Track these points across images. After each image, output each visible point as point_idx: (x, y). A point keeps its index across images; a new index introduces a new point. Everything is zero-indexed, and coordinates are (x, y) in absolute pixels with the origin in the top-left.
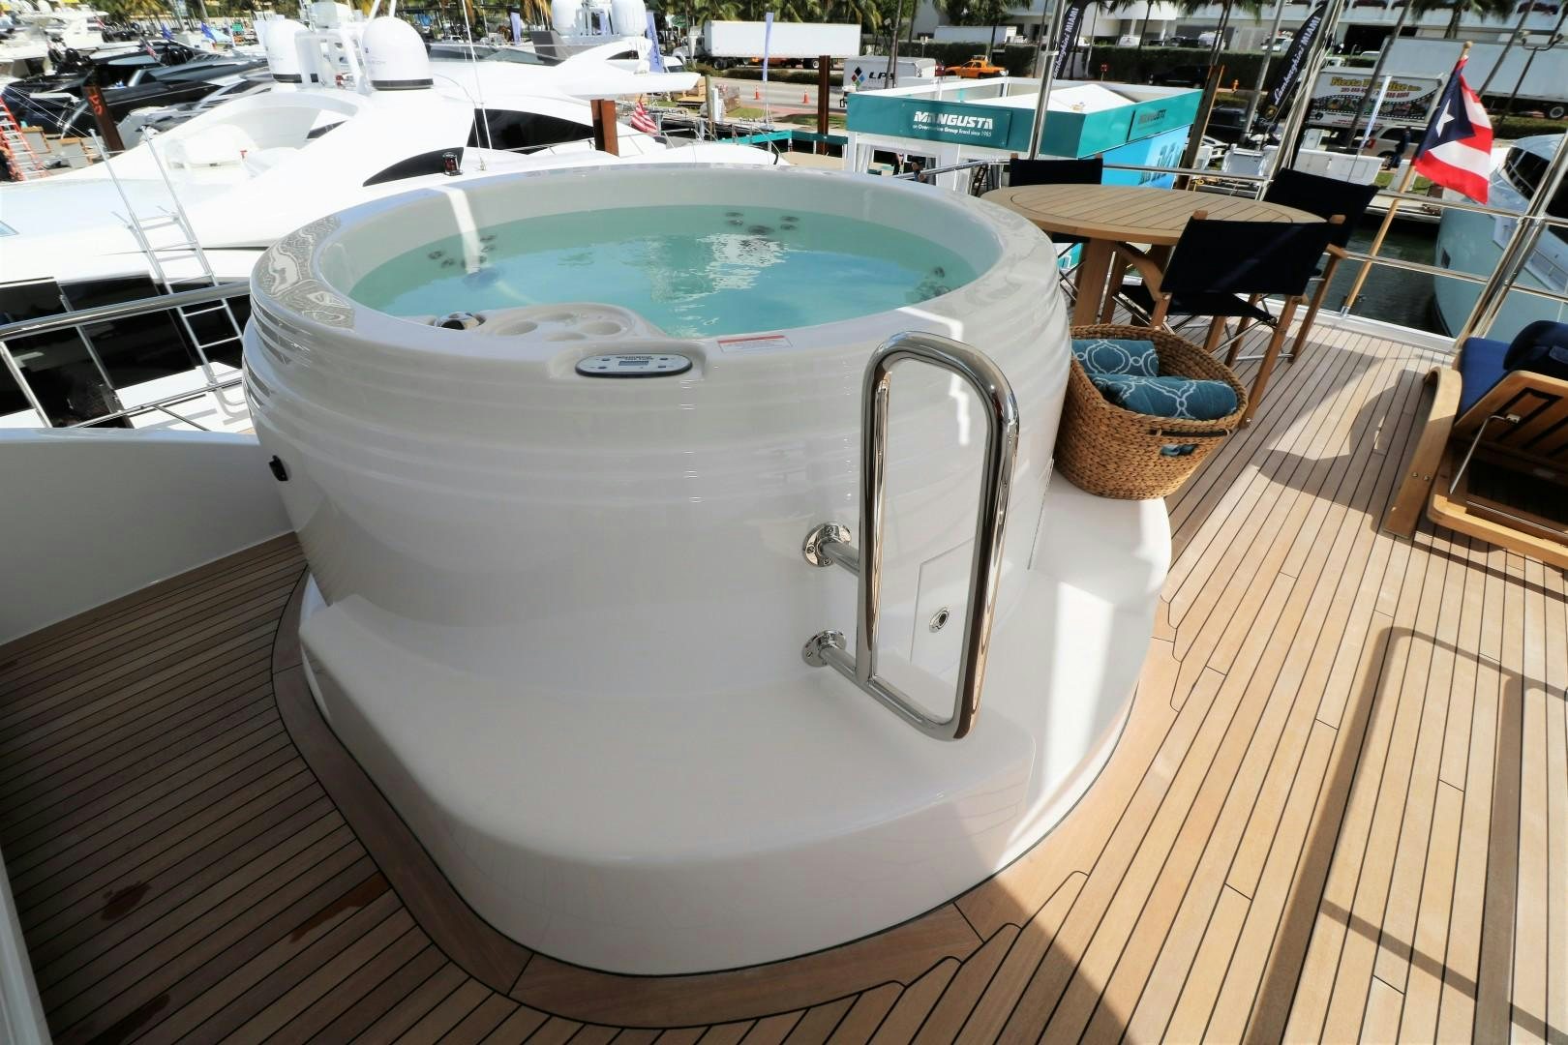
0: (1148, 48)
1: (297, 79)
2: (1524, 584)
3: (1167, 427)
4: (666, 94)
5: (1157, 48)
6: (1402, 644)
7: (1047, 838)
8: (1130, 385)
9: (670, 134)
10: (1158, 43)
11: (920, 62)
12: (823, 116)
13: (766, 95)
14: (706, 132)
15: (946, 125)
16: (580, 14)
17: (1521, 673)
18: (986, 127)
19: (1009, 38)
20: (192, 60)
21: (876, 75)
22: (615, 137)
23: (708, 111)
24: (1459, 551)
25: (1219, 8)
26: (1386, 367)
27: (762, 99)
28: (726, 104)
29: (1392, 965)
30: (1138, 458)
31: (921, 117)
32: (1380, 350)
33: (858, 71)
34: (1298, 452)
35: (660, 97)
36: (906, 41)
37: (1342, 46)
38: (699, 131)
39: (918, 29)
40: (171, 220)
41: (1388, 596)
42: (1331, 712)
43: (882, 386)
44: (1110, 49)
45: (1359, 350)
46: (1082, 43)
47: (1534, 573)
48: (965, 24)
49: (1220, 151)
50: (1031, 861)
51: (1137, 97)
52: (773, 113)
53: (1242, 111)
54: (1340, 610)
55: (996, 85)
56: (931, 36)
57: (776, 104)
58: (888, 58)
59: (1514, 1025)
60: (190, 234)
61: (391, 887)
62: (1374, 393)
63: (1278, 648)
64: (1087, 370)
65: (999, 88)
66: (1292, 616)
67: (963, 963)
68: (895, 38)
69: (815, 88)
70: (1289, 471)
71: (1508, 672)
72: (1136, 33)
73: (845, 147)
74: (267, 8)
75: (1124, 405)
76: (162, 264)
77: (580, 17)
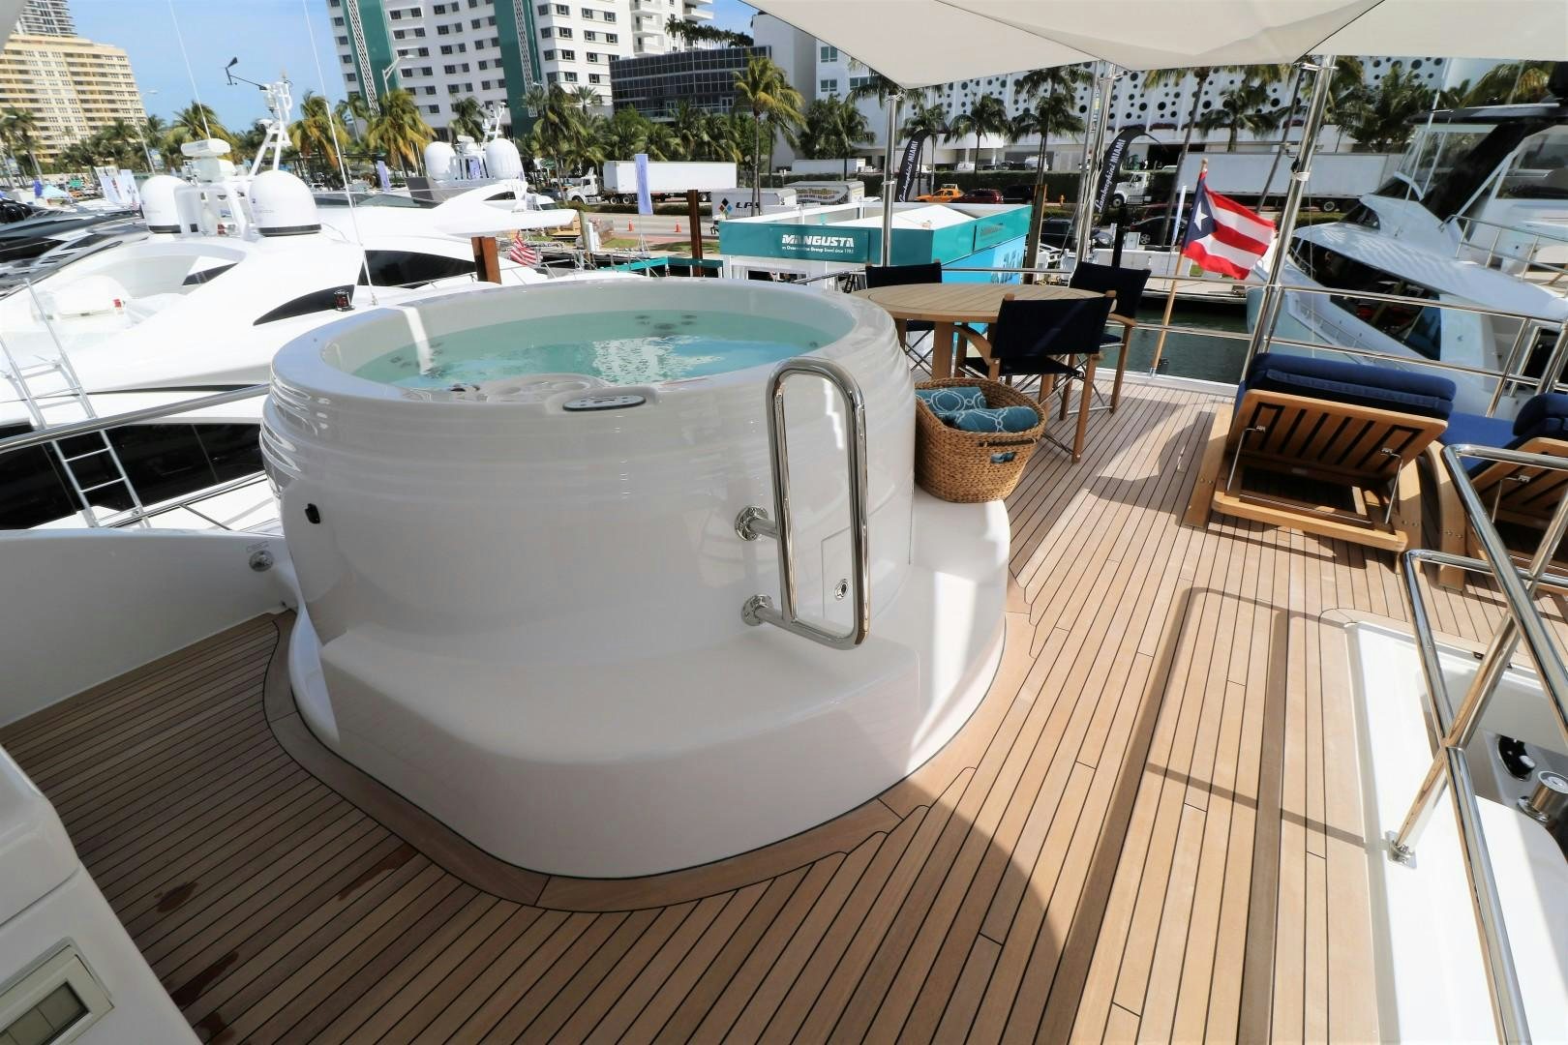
0: (982, 172)
1: (175, 230)
2: (1290, 550)
3: (990, 440)
4: (540, 230)
5: (990, 171)
6: (1200, 598)
7: (944, 750)
8: (960, 415)
9: (551, 266)
10: (991, 167)
11: (780, 192)
12: (696, 242)
13: (640, 226)
14: (585, 262)
15: (812, 245)
16: (455, 161)
17: (1286, 608)
18: (848, 245)
19: (860, 168)
20: (30, 217)
21: (742, 205)
22: (498, 270)
23: (584, 243)
24: (1241, 533)
25: (1038, 136)
26: (1187, 411)
27: (636, 230)
28: (601, 236)
29: (1198, 796)
30: (976, 467)
31: (787, 239)
32: (1181, 398)
33: (725, 202)
34: (1119, 476)
35: (533, 233)
36: (767, 174)
37: (1146, 163)
38: (578, 260)
39: (776, 164)
40: (52, 368)
41: (1189, 568)
42: (1149, 645)
43: (779, 393)
44: (950, 174)
45: (1166, 400)
46: (924, 170)
47: (1298, 542)
48: (819, 158)
49: (1056, 256)
50: (933, 765)
51: (977, 214)
52: (648, 242)
53: (1070, 221)
54: (1153, 580)
55: (852, 209)
56: (789, 169)
57: (650, 234)
58: (751, 189)
59: (1283, 821)
60: (73, 380)
61: (418, 852)
62: (1178, 430)
63: (1107, 609)
64: (932, 409)
65: (856, 211)
66: (1118, 587)
67: (888, 834)
68: (756, 172)
69: (687, 218)
70: (1113, 490)
71: (1277, 608)
72: (970, 160)
73: (720, 270)
74: (108, 163)
75: (959, 428)
76: (42, 410)
77: (455, 164)
